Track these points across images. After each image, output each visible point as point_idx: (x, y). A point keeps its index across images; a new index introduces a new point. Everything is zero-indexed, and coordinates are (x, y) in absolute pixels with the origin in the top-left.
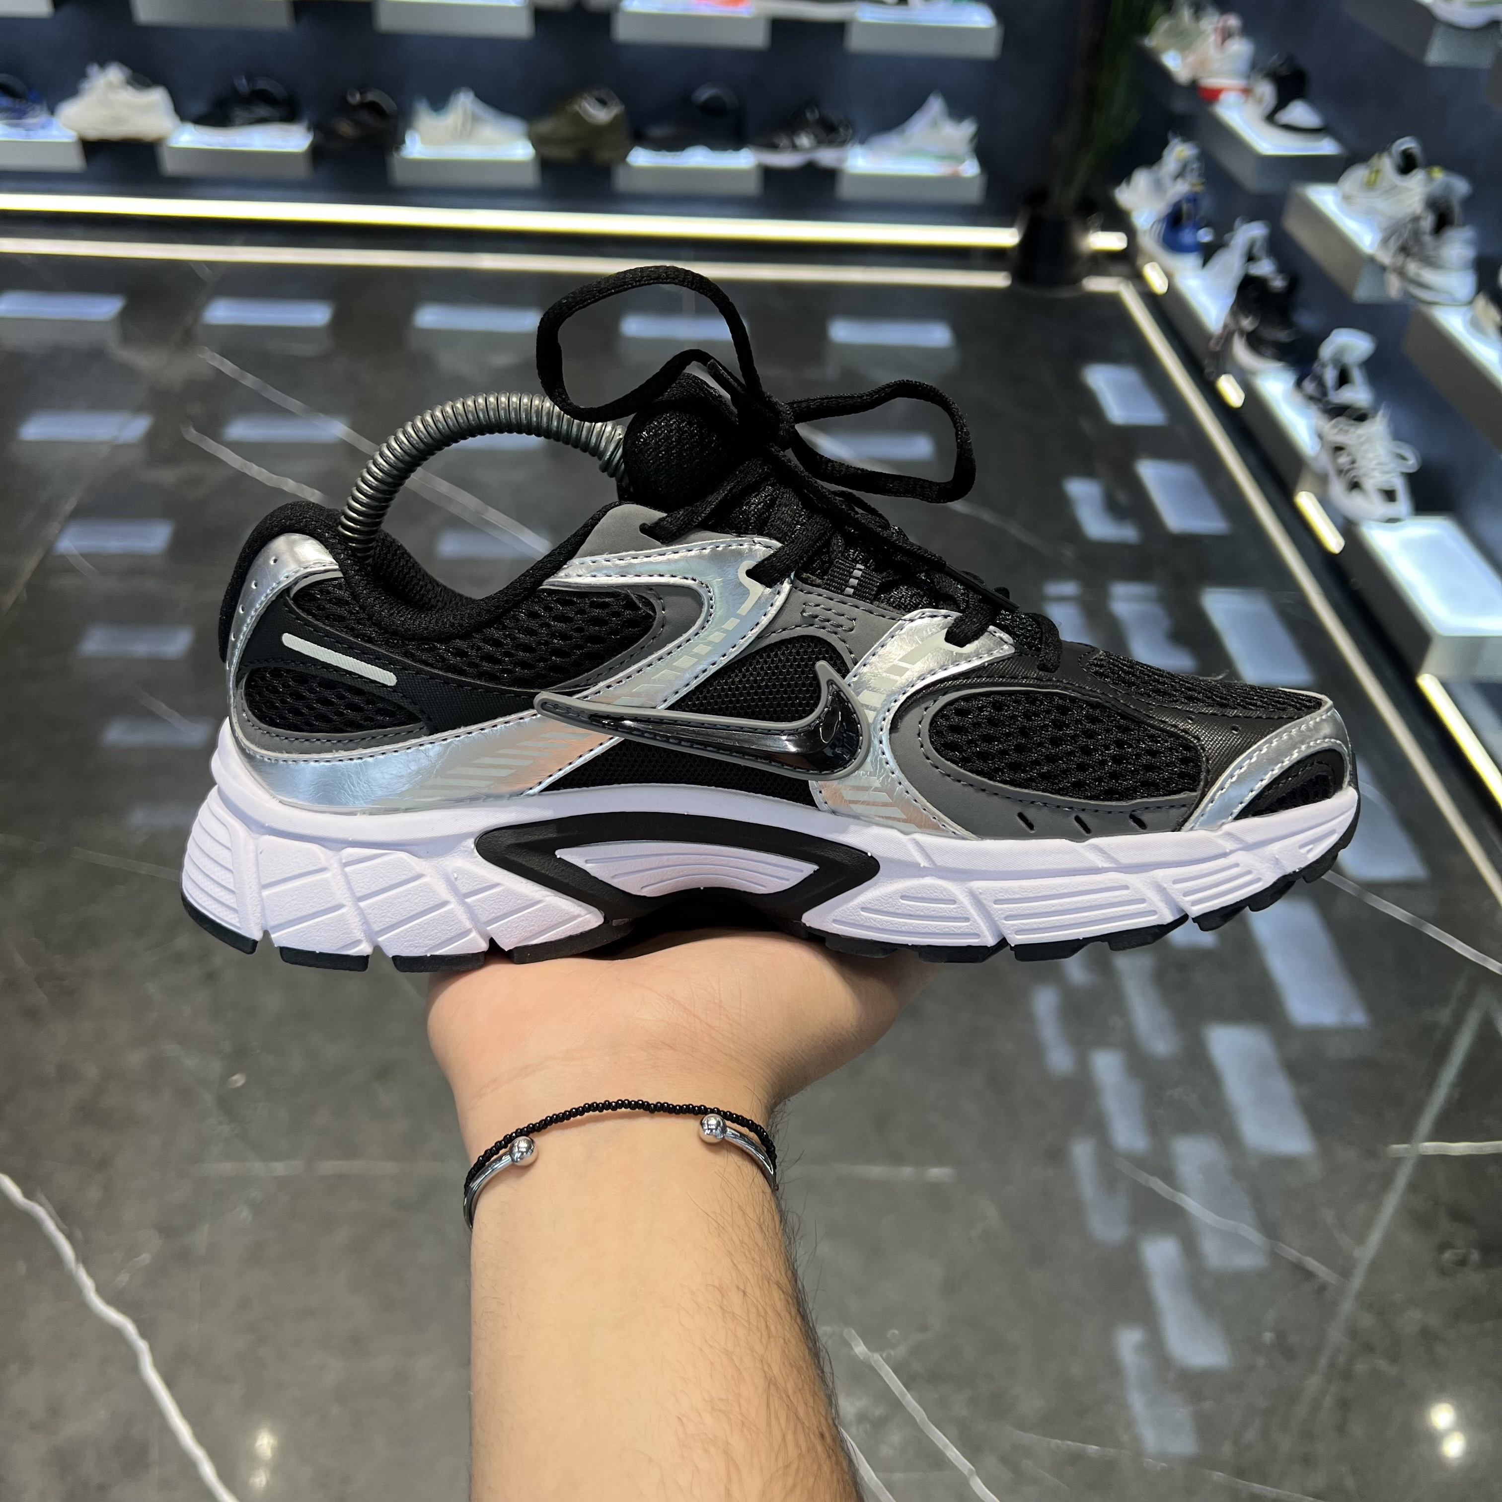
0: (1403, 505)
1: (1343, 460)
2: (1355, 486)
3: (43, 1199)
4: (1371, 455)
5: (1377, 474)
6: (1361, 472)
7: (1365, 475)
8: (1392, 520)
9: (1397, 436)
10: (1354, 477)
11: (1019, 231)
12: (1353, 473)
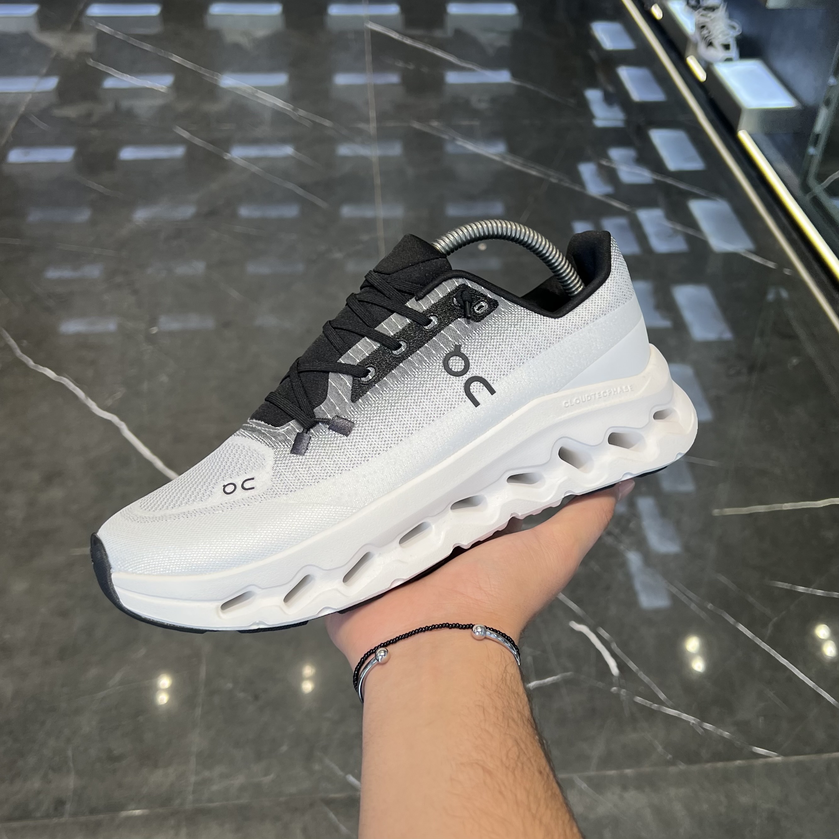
0: (734, 52)
1: (705, 32)
2: (710, 44)
3: (66, 376)
4: (717, 27)
5: (720, 36)
6: (713, 37)
7: (714, 38)
8: (729, 60)
9: (731, 17)
10: (710, 40)
12: (709, 39)
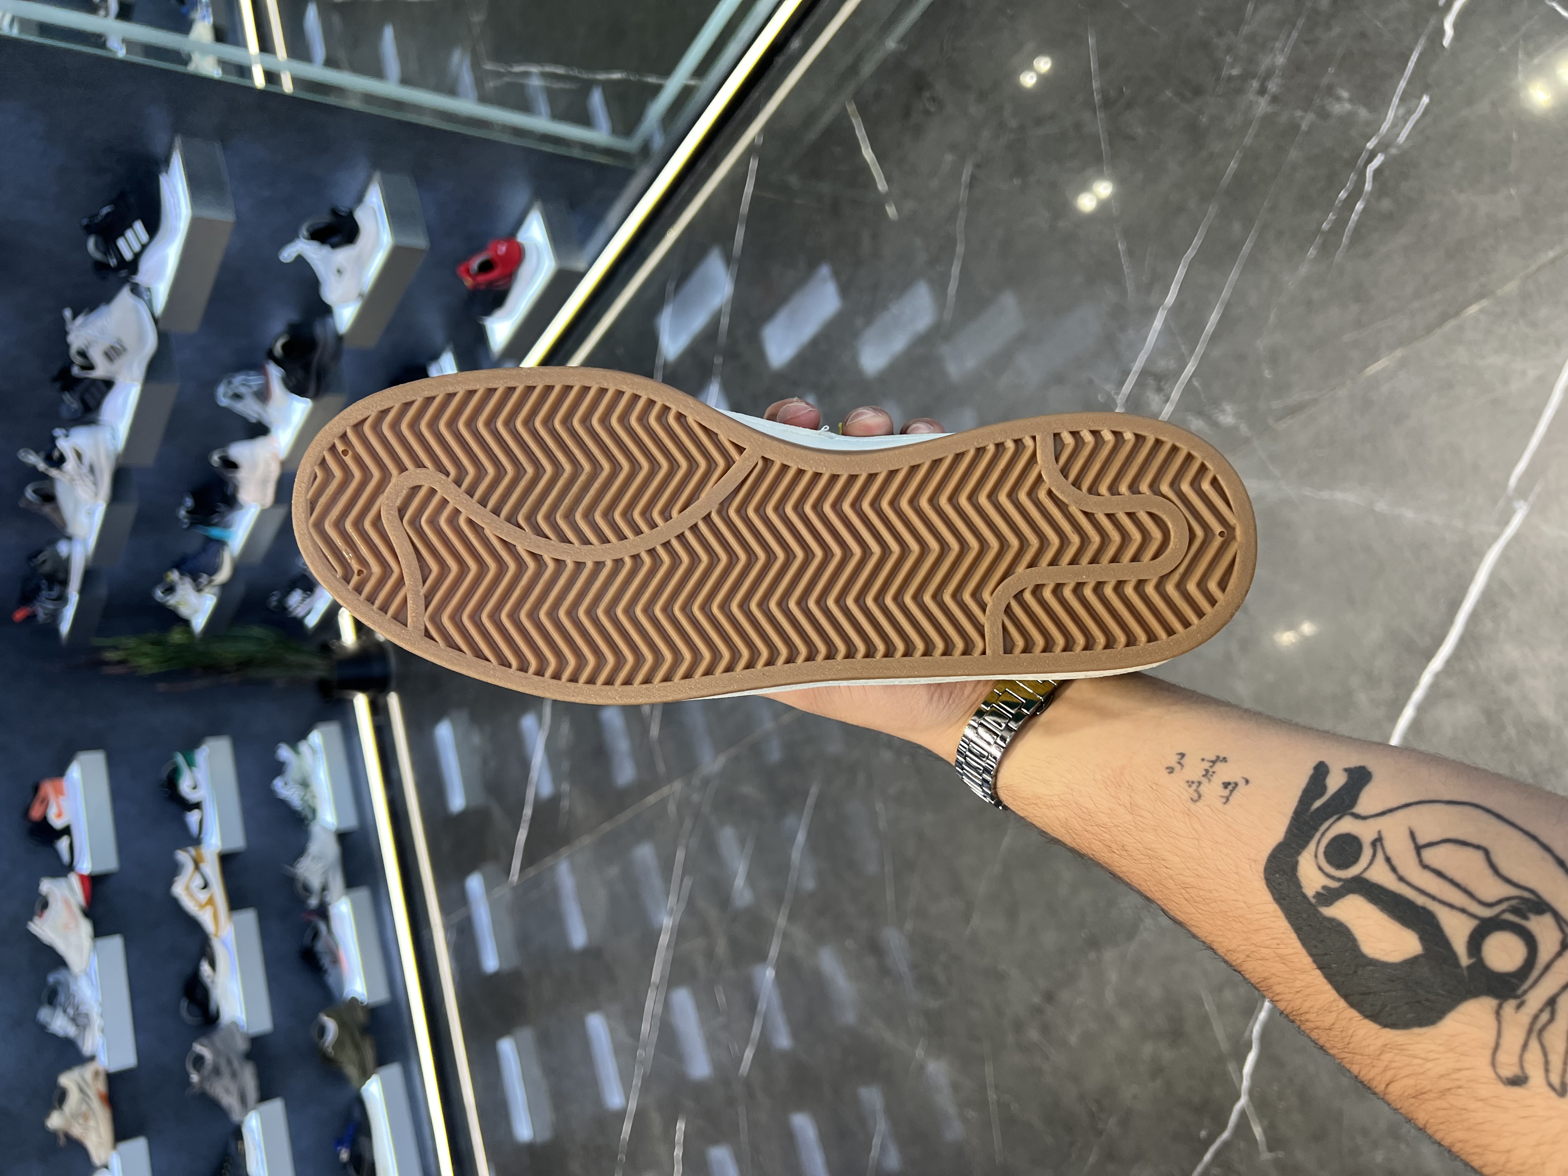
3: (1247, 1033)
11: (354, 696)
